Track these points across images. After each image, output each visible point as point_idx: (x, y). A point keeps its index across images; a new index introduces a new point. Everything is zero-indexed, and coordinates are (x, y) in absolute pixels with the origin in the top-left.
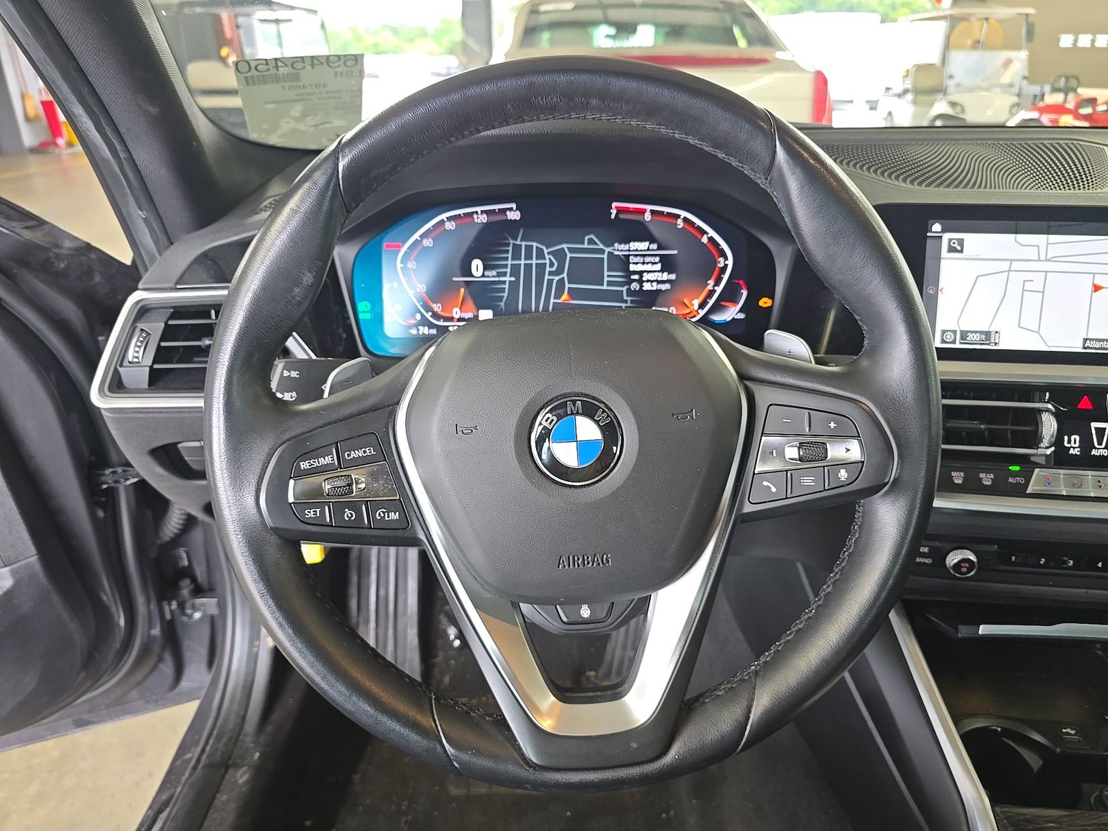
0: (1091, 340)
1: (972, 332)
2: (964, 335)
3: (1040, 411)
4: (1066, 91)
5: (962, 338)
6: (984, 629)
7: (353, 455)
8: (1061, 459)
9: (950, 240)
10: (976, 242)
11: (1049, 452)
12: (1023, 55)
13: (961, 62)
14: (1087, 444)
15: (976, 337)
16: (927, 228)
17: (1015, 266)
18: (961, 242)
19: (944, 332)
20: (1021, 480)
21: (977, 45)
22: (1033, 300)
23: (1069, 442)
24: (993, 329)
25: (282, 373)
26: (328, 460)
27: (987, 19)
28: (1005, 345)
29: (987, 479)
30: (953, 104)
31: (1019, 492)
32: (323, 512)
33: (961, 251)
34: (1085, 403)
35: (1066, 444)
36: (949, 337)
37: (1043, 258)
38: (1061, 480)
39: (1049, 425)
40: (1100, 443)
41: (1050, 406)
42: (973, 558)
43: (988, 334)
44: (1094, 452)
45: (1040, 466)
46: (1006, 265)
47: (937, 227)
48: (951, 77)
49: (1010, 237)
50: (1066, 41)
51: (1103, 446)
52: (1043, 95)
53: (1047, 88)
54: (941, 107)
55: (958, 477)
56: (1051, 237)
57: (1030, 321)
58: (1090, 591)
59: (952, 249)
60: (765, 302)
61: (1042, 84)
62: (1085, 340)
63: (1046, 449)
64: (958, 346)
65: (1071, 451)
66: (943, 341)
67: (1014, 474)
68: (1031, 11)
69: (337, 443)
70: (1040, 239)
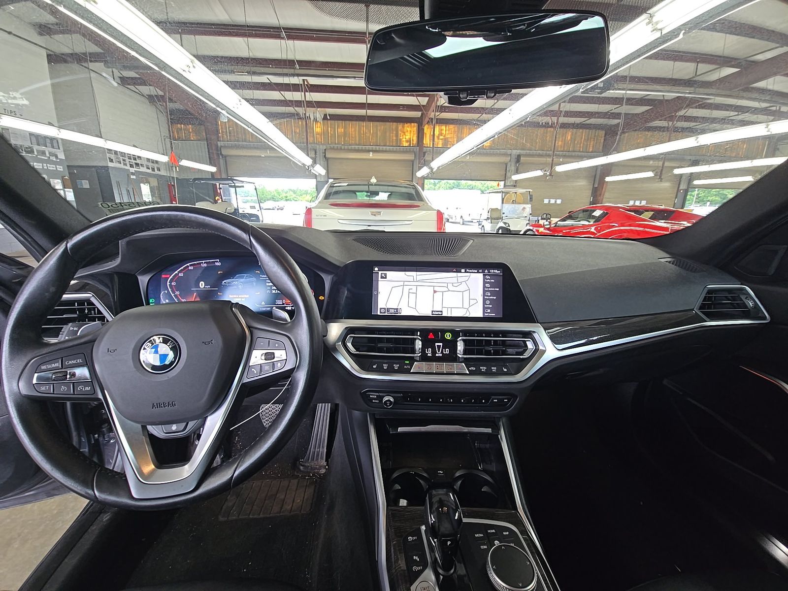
0: (434, 311)
1: (391, 309)
2: (388, 310)
3: (416, 339)
4: (547, 219)
5: (387, 311)
6: (400, 429)
7: (70, 362)
8: (424, 358)
9: (382, 274)
10: (391, 274)
11: (419, 355)
12: (530, 206)
13: (507, 208)
14: (434, 352)
15: (393, 311)
16: (373, 270)
17: (406, 283)
18: (386, 275)
19: (381, 309)
20: (409, 367)
21: (514, 202)
22: (412, 296)
23: (428, 351)
24: (399, 308)
25: (70, 328)
26: (57, 365)
27: (516, 193)
28: (403, 313)
29: (396, 367)
30: (505, 223)
31: (408, 372)
32: (50, 388)
33: (386, 278)
34: (431, 336)
35: (427, 352)
36: (383, 311)
37: (415, 280)
38: (424, 366)
39: (419, 344)
40: (439, 352)
41: (419, 337)
42: (392, 400)
43: (397, 309)
44: (437, 355)
45: (417, 361)
46: (402, 283)
47: (376, 269)
48: (504, 213)
49: (402, 273)
50: (546, 201)
51: (440, 352)
52: (539, 220)
53: (540, 218)
54: (501, 224)
55: (385, 366)
56: (417, 273)
57: (412, 304)
58: (441, 412)
59: (382, 277)
60: (321, 298)
61: (538, 216)
62: (432, 311)
63: (418, 355)
64: (386, 314)
65: (429, 355)
66: (381, 313)
67: (407, 364)
68: (530, 190)
69: (62, 358)
70: (414, 273)
